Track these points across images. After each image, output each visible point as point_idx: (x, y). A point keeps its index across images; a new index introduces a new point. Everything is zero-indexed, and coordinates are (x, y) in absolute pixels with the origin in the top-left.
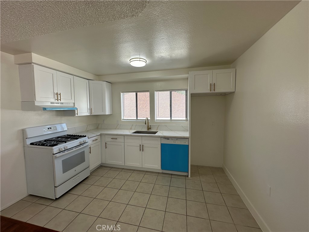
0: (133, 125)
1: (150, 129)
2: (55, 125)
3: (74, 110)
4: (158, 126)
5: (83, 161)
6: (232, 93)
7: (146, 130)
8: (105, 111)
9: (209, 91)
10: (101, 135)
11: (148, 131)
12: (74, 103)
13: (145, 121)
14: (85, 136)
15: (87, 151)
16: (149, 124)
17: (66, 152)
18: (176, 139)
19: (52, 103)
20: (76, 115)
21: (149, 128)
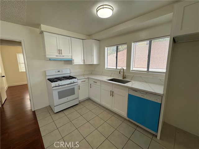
2: (63, 70)
3: (72, 61)
4: (133, 77)
5: (74, 94)
7: (121, 78)
8: (93, 62)
10: (88, 78)
11: (123, 80)
12: (72, 56)
13: (119, 70)
14: (76, 78)
15: (76, 88)
16: (125, 74)
17: (60, 87)
19: (56, 56)
20: (73, 64)
21: (124, 77)
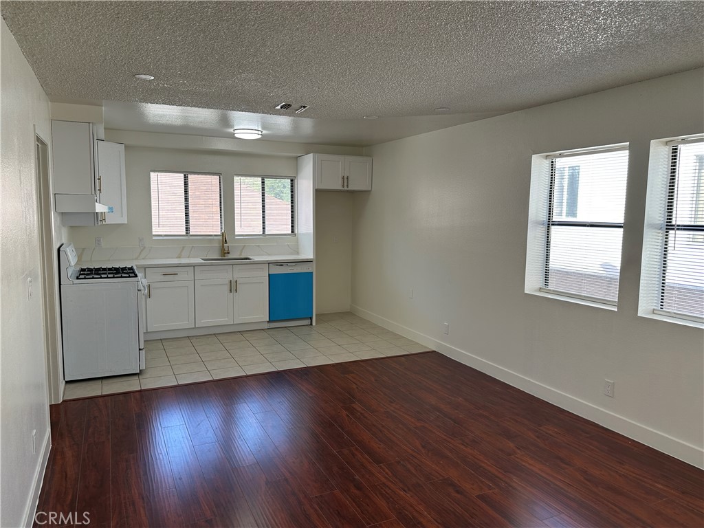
0: (184, 247)
1: (229, 253)
4: (243, 248)
6: (367, 192)
7: (216, 257)
9: (339, 187)
11: (224, 258)
18: (294, 264)
21: (225, 252)
